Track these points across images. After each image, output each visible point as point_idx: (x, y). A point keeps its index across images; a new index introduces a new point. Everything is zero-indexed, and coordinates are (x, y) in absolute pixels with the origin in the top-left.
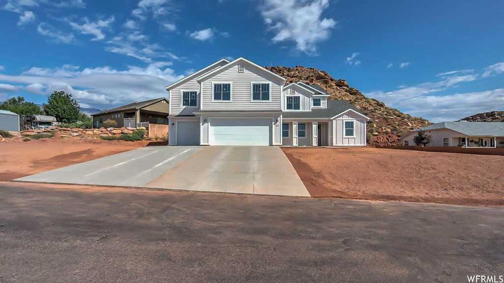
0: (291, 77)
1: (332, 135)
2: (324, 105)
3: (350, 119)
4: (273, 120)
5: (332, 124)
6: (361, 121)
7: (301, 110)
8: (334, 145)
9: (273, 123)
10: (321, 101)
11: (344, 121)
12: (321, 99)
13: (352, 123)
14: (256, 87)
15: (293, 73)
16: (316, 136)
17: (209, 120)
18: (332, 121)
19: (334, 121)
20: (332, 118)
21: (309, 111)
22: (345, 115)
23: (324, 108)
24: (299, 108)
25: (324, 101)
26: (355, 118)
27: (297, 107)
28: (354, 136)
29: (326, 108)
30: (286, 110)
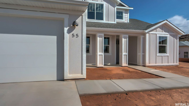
2: (126, 19)
3: (163, 34)
4: (66, 22)
5: (145, 38)
6: (174, 37)
7: (104, 21)
9: (66, 29)
10: (124, 15)
12: (124, 11)
13: (166, 38)
16: (126, 54)
19: (147, 35)
20: (147, 31)
21: (114, 23)
22: (159, 28)
23: (127, 22)
24: (102, 19)
25: (127, 15)
26: (168, 32)
27: (100, 16)
28: (167, 54)
29: (128, 22)
30: (86, 19)
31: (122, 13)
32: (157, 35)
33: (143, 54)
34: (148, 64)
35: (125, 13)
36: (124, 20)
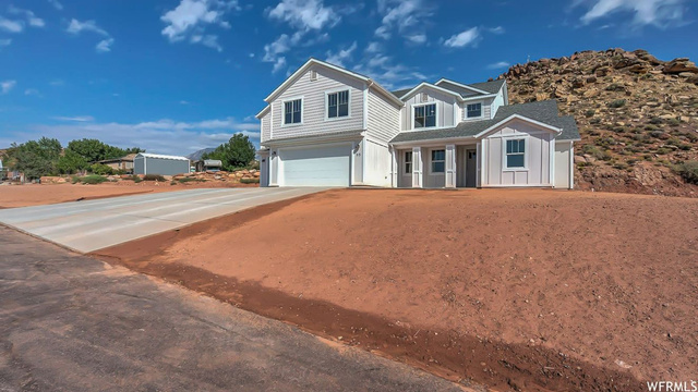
0: (561, 74)
1: (480, 166)
3: (517, 135)
4: (353, 146)
5: (480, 146)
6: (542, 137)
7: (438, 127)
9: (353, 151)
10: (483, 107)
11: (505, 140)
12: (482, 102)
13: (522, 141)
14: (332, 98)
15: (566, 66)
16: (451, 170)
17: (278, 152)
18: (480, 140)
19: (483, 140)
20: (476, 136)
21: (451, 126)
22: (507, 128)
23: (488, 118)
24: (434, 125)
25: (488, 107)
26: (527, 132)
28: (524, 167)
30: (413, 130)
31: (479, 105)
32: (504, 138)
33: (479, 170)
34: (484, 184)
35: (485, 105)
36: (483, 117)
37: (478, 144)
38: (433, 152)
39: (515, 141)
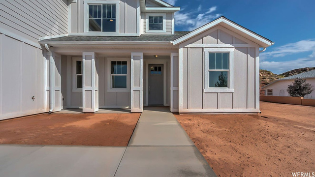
1: (177, 84)
2: (169, 28)
5: (177, 58)
6: (245, 51)
7: (118, 33)
8: (182, 109)
10: (164, 21)
11: (207, 51)
12: (164, 16)
13: (226, 55)
16: (138, 88)
18: (176, 49)
19: (181, 50)
20: (175, 43)
21: (134, 34)
22: (209, 36)
23: (170, 34)
24: (114, 30)
25: (170, 21)
26: (231, 43)
27: (110, 26)
28: (229, 88)
29: (173, 33)
30: (87, 32)
31: (161, 19)
32: (205, 50)
33: (175, 88)
34: (183, 108)
35: (166, 19)
36: (164, 31)
37: (172, 55)
38: (113, 63)
39: (219, 54)
